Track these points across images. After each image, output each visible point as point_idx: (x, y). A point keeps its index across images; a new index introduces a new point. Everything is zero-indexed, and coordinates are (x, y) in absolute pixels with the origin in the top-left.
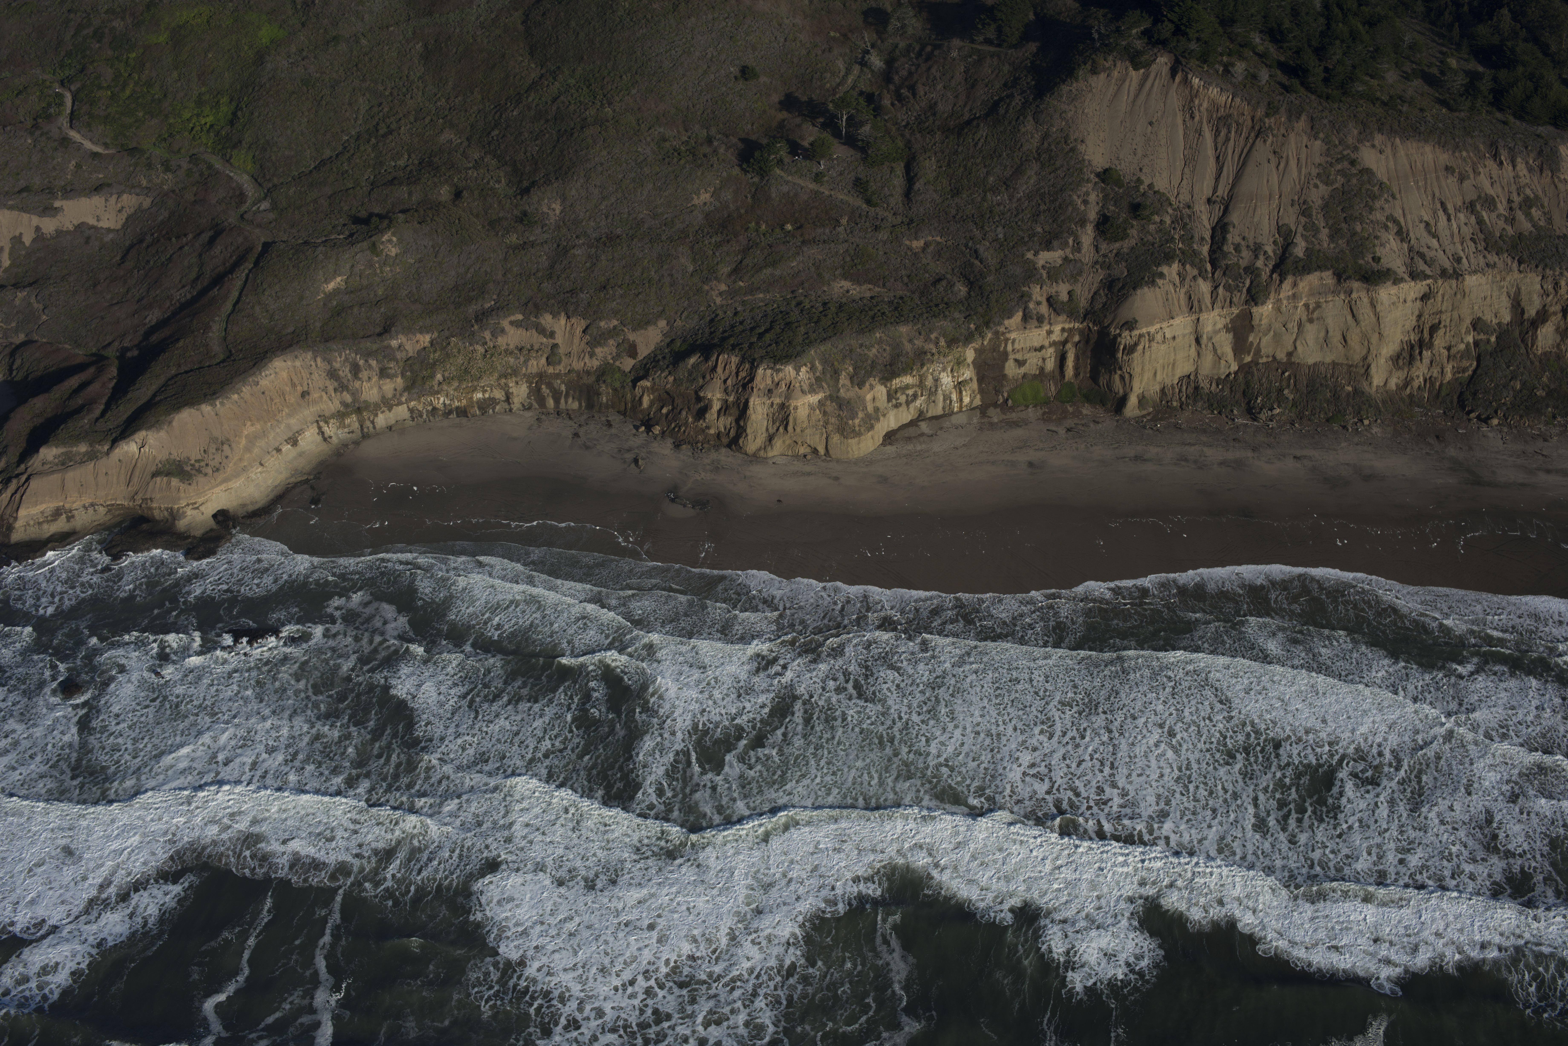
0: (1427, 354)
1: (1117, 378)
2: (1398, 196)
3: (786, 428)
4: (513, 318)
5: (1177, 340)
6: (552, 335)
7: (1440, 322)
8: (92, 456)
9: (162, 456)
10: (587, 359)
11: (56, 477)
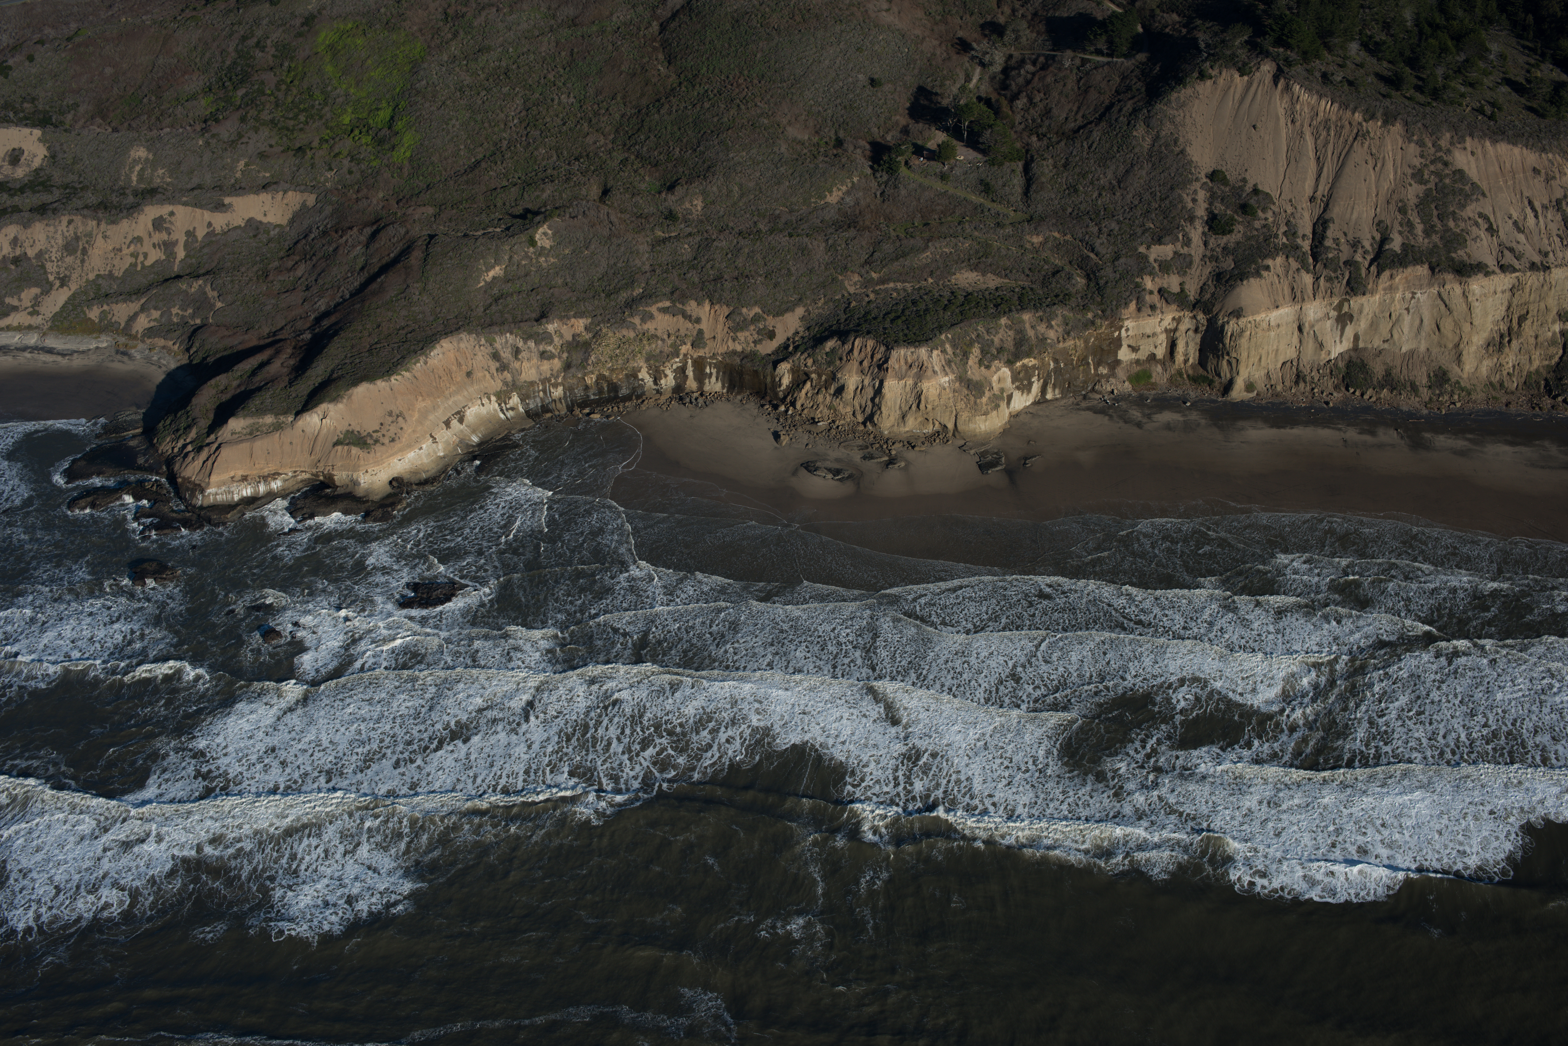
0: (1514, 343)
1: (1225, 363)
2: (1488, 194)
3: (918, 406)
4: (660, 305)
5: (1281, 328)
6: (698, 320)
7: (1528, 312)
8: (278, 427)
9: (343, 427)
10: (730, 343)
11: (245, 446)
